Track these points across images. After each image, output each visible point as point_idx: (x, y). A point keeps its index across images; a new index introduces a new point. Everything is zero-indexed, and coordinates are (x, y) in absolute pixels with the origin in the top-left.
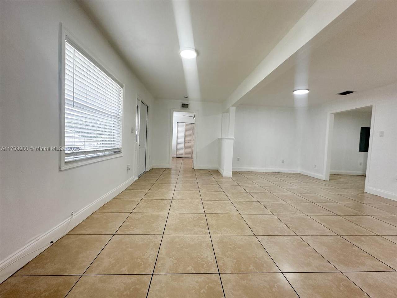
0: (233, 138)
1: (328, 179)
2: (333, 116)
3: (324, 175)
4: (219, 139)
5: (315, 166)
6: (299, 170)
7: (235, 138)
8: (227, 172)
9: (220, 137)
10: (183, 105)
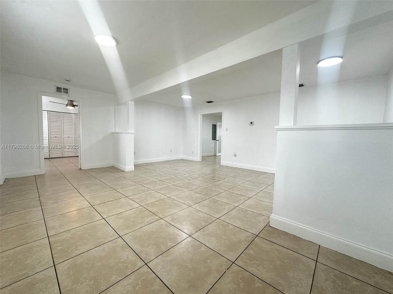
0: (133, 132)
1: (201, 160)
2: (202, 116)
3: (198, 158)
4: (112, 133)
5: (193, 152)
6: (182, 156)
7: (135, 132)
8: (129, 167)
9: (113, 131)
10: (59, 89)
